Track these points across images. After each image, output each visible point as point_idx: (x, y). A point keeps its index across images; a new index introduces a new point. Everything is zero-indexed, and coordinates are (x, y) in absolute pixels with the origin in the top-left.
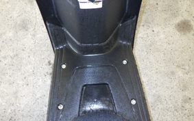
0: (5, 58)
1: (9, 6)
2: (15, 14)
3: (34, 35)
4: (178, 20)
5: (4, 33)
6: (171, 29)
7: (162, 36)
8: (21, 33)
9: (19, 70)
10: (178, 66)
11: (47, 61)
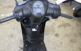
0: (5, 46)
1: (7, 30)
2: (9, 33)
3: (15, 39)
4: (55, 33)
5: (5, 38)
6: (54, 36)
7: (51, 38)
8: (11, 38)
9: (10, 49)
10: (57, 46)
11: (19, 46)
